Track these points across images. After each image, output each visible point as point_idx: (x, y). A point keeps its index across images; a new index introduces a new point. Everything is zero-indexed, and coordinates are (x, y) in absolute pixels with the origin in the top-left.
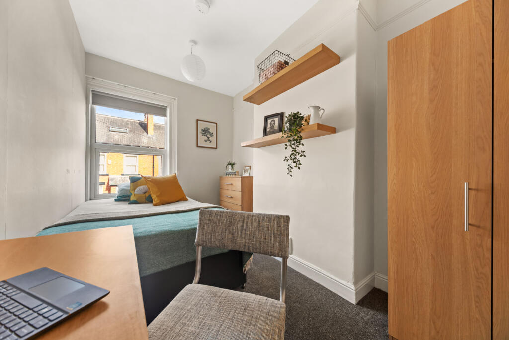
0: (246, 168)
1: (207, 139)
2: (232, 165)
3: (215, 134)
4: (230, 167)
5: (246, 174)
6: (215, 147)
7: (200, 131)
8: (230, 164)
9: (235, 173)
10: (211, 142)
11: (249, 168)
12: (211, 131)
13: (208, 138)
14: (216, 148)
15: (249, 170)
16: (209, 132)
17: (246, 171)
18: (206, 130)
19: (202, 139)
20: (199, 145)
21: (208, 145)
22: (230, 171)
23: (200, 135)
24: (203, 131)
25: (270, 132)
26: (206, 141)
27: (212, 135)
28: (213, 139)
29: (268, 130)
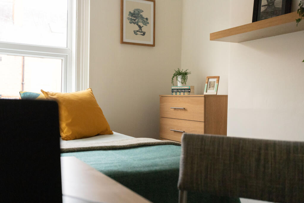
0: (210, 80)
1: (137, 28)
2: (184, 75)
3: (151, 21)
4: (179, 78)
5: (211, 92)
6: (152, 43)
7: (126, 15)
8: (179, 73)
9: (189, 90)
10: (144, 34)
11: (215, 80)
12: (144, 15)
13: (140, 27)
14: (153, 45)
15: (216, 84)
16: (142, 17)
17: (210, 85)
18: (137, 12)
19: (130, 28)
20: (125, 40)
21: (139, 39)
22: (179, 85)
23: (126, 21)
24: (132, 14)
25: (265, 12)
26: (135, 32)
27: (146, 21)
28: (148, 29)
29: (263, 9)
